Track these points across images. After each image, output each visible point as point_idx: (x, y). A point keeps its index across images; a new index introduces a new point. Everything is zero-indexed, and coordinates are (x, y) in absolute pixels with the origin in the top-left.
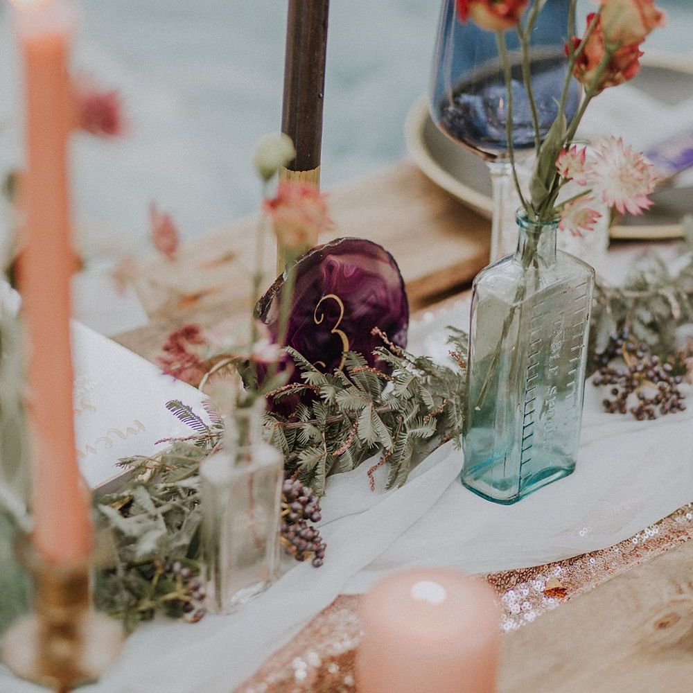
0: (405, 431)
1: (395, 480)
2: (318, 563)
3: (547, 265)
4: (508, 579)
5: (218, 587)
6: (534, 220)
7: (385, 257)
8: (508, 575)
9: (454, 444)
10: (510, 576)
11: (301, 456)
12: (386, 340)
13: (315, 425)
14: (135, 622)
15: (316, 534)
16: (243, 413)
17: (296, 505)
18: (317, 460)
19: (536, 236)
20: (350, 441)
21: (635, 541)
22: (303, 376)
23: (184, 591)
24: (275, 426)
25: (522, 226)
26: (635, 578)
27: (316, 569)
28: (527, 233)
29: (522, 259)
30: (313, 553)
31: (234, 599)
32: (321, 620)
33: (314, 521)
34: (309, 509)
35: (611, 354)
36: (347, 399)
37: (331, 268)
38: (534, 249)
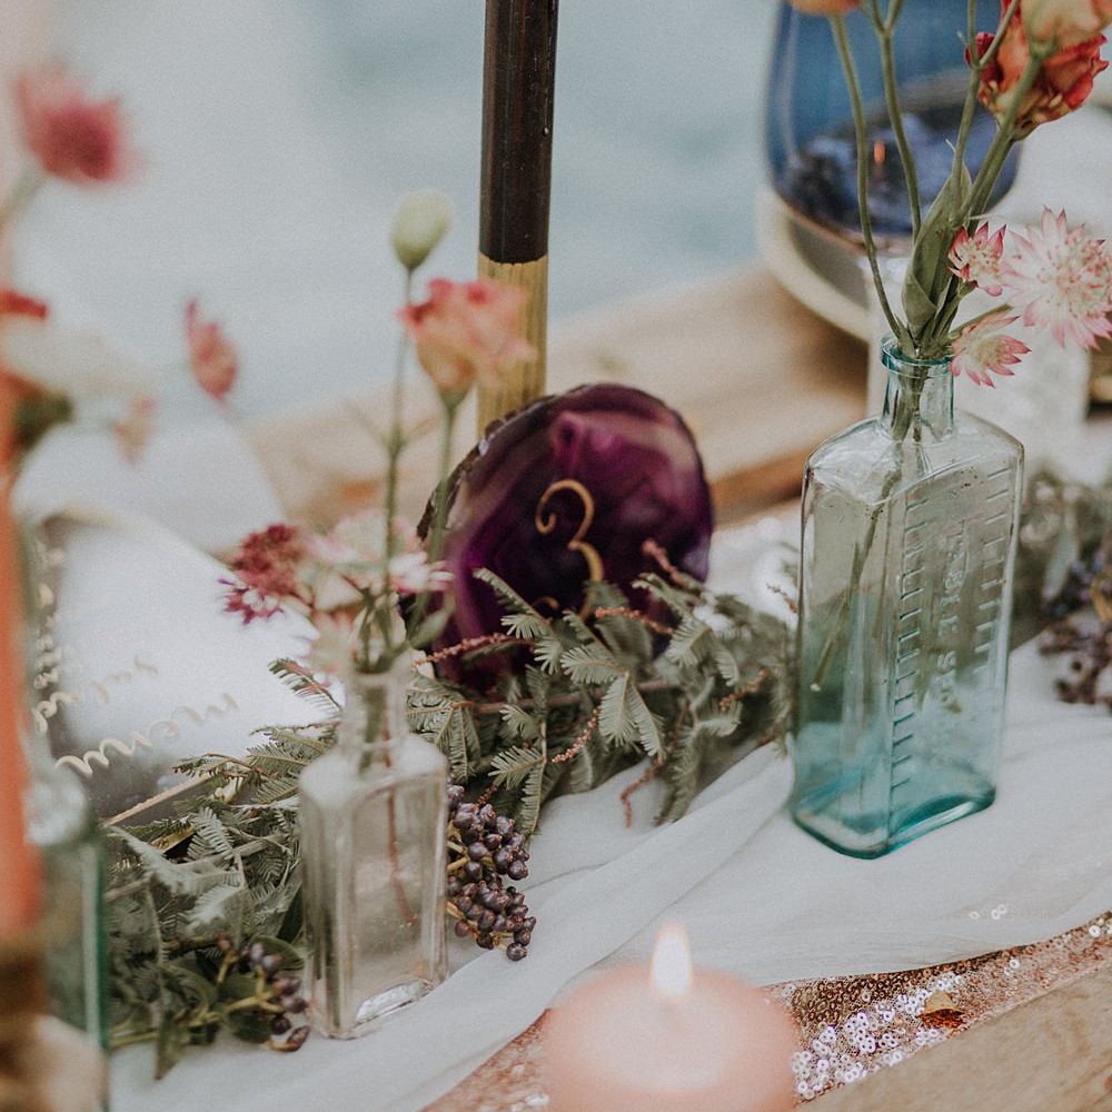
0: (691, 725)
1: (669, 810)
2: (517, 952)
3: (937, 435)
4: (857, 991)
5: (332, 990)
6: (913, 356)
7: (671, 419)
8: (855, 984)
9: (775, 750)
10: (860, 987)
11: (497, 761)
12: (664, 563)
13: (528, 710)
14: (181, 1047)
15: (517, 900)
16: (372, 681)
17: (479, 848)
18: (526, 771)
19: (917, 382)
20: (585, 738)
21: (1095, 932)
22: (506, 621)
23: (268, 995)
24: (455, 708)
25: (891, 366)
26: (1082, 997)
27: (514, 963)
28: (900, 377)
29: (892, 424)
30: (511, 934)
31: (362, 1013)
32: (514, 1053)
33: (515, 877)
34: (503, 856)
35: (1072, 600)
36: (583, 663)
37: (568, 433)
38: (912, 406)
